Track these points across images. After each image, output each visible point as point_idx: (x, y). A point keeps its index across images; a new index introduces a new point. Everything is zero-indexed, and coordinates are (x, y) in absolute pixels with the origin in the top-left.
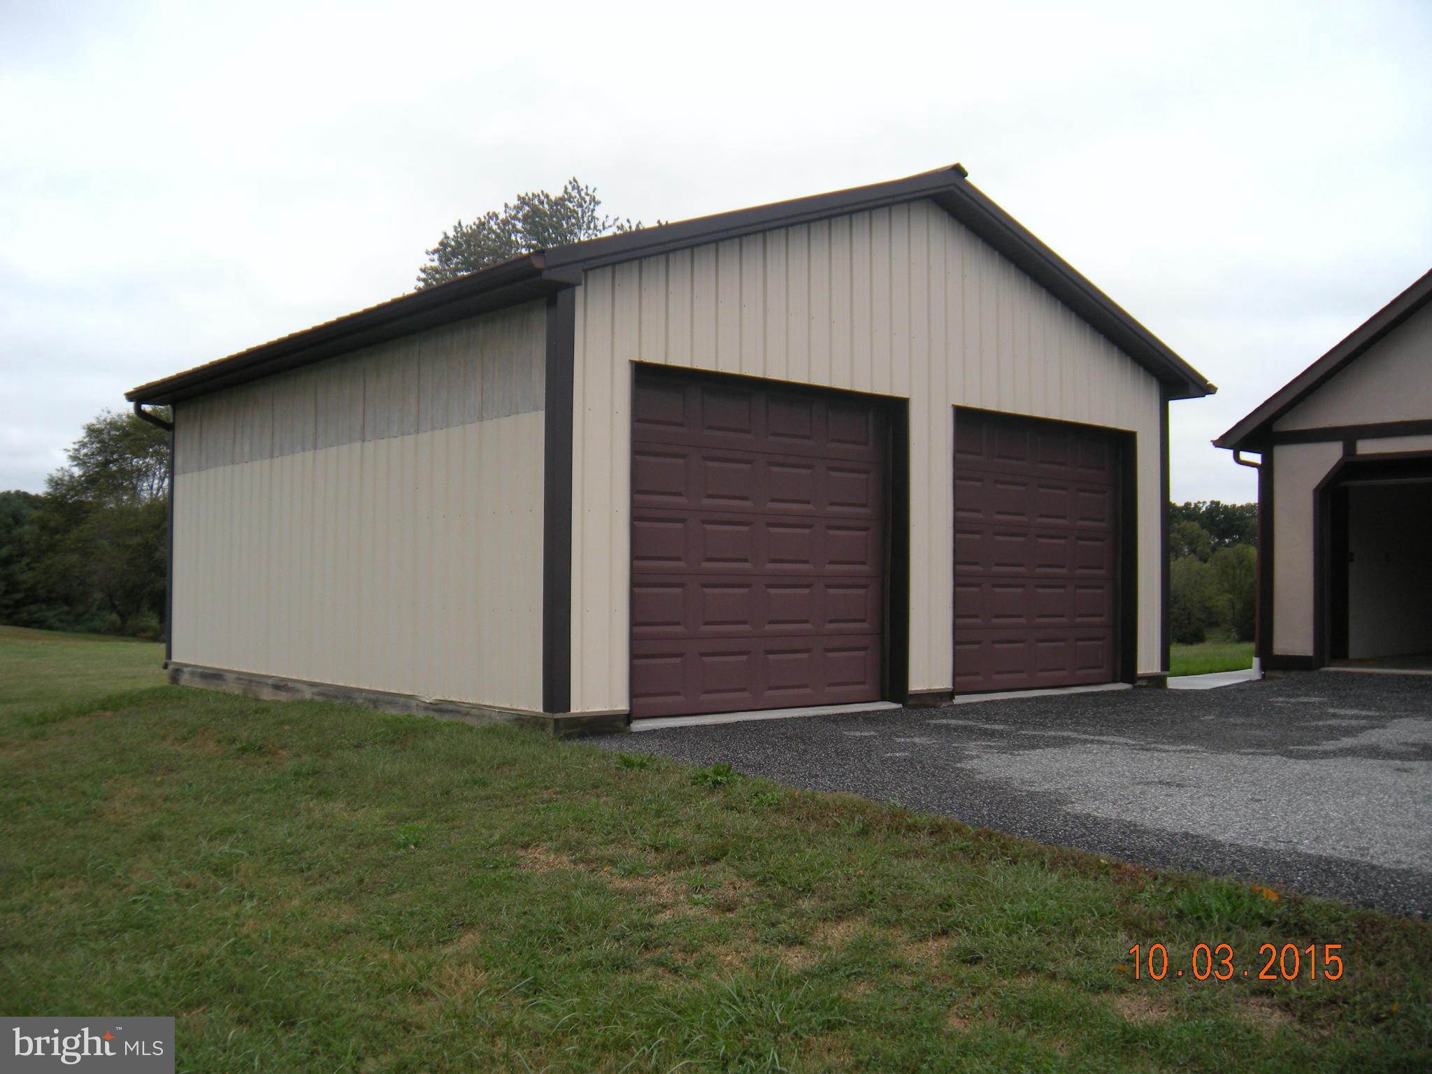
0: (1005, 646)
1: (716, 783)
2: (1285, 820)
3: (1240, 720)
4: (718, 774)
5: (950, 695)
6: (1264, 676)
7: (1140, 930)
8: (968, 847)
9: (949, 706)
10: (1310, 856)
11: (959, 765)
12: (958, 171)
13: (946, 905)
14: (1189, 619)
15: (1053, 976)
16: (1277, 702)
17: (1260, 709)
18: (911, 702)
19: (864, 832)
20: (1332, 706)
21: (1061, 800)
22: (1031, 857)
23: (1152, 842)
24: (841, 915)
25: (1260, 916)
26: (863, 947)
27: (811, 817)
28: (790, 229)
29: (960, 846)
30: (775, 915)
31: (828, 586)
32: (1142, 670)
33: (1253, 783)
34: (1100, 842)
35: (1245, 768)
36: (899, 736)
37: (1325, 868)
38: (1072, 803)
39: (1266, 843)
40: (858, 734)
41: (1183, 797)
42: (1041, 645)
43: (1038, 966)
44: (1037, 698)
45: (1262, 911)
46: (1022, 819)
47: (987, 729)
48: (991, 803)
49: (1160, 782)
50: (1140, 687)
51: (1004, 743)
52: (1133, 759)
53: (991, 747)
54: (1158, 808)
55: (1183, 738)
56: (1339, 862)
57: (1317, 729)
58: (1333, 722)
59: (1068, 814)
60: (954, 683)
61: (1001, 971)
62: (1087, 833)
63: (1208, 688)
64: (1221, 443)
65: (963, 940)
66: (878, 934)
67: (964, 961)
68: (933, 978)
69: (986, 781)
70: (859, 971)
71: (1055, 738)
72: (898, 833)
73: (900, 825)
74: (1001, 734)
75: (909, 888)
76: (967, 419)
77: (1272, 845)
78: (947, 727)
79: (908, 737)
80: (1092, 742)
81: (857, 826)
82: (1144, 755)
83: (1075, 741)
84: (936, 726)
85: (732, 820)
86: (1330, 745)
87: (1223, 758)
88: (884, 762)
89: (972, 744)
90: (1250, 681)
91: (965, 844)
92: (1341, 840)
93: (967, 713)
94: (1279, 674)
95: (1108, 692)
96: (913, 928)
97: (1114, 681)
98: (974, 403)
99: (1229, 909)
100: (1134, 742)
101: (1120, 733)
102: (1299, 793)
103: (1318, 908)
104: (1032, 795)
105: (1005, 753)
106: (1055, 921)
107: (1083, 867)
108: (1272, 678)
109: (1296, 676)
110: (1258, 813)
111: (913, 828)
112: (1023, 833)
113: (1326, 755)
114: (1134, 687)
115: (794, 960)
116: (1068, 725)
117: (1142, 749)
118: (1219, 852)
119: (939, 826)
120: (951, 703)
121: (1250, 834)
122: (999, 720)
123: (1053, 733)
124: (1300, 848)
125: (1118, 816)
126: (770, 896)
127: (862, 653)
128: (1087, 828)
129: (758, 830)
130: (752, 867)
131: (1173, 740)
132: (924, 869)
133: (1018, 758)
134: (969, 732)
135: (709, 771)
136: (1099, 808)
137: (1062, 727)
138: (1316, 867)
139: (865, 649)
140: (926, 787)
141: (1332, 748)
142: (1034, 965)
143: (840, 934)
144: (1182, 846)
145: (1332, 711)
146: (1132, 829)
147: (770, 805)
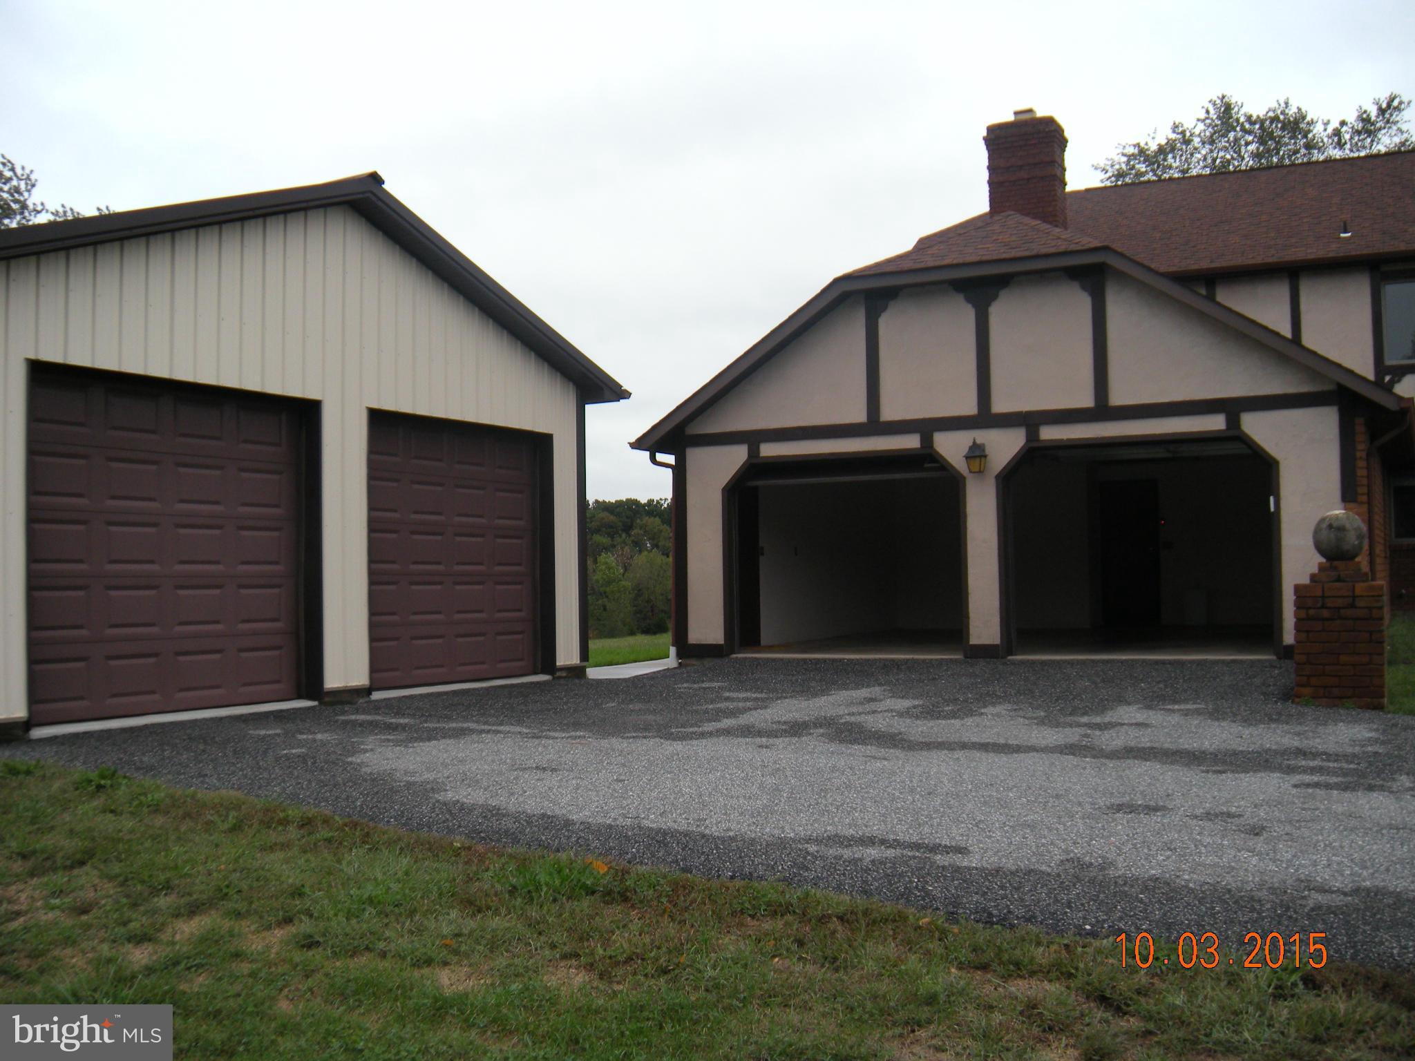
0: (424, 642)
1: (100, 787)
2: (640, 798)
3: (638, 706)
4: (103, 777)
5: (368, 691)
6: (680, 664)
7: (472, 906)
8: (333, 837)
9: (366, 702)
10: (651, 829)
11: (350, 759)
12: (375, 179)
13: (298, 893)
14: (652, 611)
15: (383, 955)
16: (680, 688)
17: (661, 695)
18: (327, 699)
19: (236, 828)
20: (730, 690)
21: (436, 787)
22: (390, 843)
23: (508, 824)
24: (194, 910)
25: (584, 886)
26: (208, 940)
27: (187, 815)
28: (201, 230)
29: (325, 837)
30: (128, 913)
31: (241, 586)
32: (560, 662)
33: (624, 765)
34: (460, 826)
35: (621, 751)
36: (303, 733)
37: (661, 838)
38: (446, 790)
39: (615, 819)
40: (263, 732)
41: (552, 780)
42: (460, 640)
43: (370, 946)
44: (455, 693)
45: (588, 882)
46: (392, 807)
47: (391, 723)
48: (367, 794)
49: (537, 768)
50: (560, 678)
51: (403, 736)
52: (520, 747)
53: (388, 740)
54: (526, 792)
55: (577, 725)
56: (673, 834)
57: (706, 711)
58: (722, 705)
59: (438, 801)
60: (371, 679)
61: (334, 953)
62: (450, 819)
63: (627, 677)
64: (638, 445)
65: (305, 926)
66: (227, 924)
67: (303, 946)
68: (270, 964)
69: (371, 773)
70: (200, 963)
71: (454, 729)
72: (269, 827)
73: (272, 819)
74: (403, 727)
75: (267, 880)
76: (380, 421)
77: (620, 821)
78: (354, 723)
79: (311, 734)
80: (488, 732)
81: (231, 820)
82: (532, 743)
83: (472, 731)
84: (346, 723)
85: (107, 823)
86: (709, 727)
87: (605, 743)
88: (277, 759)
89: (371, 738)
90: (668, 669)
91: (330, 834)
92: (685, 812)
93: (380, 708)
94: (693, 661)
95: (527, 683)
96: (261, 917)
97: (535, 673)
98: (388, 404)
99: (557, 882)
100: (528, 731)
101: (520, 722)
102: (662, 772)
103: (641, 877)
104: (409, 785)
105: (400, 746)
106: (396, 903)
107: (435, 849)
108: (687, 666)
109: (708, 663)
110: (618, 792)
111: (285, 822)
112: (388, 822)
113: (702, 735)
114: (554, 678)
115: (139, 956)
116: (473, 716)
117: (533, 737)
118: (568, 831)
119: (308, 818)
120: (367, 699)
121: (602, 812)
122: (408, 714)
123: (454, 725)
124: (646, 823)
125: (485, 801)
126: (128, 896)
127: (276, 653)
128: (451, 814)
129: (132, 831)
130: (116, 868)
131: (565, 727)
132: (287, 861)
133: (411, 750)
134: (373, 727)
135: (93, 775)
136: (469, 794)
137: (466, 719)
138: (653, 839)
139: (279, 648)
140: (310, 781)
141: (710, 729)
142: (367, 945)
143: (188, 929)
144: (536, 826)
145: (727, 694)
146: (497, 813)
147: (149, 806)
